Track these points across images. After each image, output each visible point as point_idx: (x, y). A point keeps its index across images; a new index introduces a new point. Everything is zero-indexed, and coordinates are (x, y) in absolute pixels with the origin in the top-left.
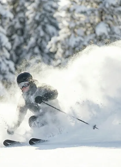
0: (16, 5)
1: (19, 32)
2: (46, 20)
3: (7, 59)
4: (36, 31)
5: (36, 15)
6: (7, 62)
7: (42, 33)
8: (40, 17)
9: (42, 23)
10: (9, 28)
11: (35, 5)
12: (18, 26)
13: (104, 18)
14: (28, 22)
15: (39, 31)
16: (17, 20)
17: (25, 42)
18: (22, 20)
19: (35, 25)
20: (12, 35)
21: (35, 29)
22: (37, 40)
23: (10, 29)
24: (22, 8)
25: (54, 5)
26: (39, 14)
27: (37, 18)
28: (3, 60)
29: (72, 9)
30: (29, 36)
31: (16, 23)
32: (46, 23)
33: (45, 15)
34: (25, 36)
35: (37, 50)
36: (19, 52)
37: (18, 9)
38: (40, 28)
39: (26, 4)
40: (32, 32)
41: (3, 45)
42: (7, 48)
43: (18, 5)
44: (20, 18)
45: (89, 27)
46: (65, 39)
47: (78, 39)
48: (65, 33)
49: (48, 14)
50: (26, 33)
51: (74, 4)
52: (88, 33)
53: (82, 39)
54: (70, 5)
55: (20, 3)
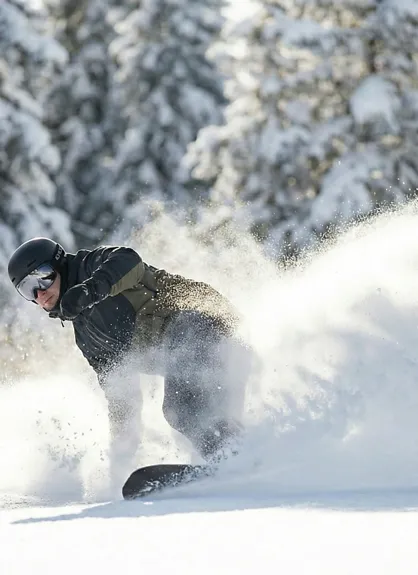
0: (76, 17)
1: (87, 110)
2: (180, 70)
3: (46, 204)
4: (146, 106)
5: (146, 52)
6: (46, 214)
7: (166, 115)
8: (160, 58)
9: (167, 81)
10: (51, 97)
11: (140, 17)
12: (83, 88)
13: (379, 61)
14: (119, 76)
15: (156, 108)
16: (79, 70)
17: (108, 145)
18: (97, 69)
19: (143, 87)
20: (64, 119)
21: (143, 99)
22: (149, 138)
23: (57, 101)
24: (99, 27)
25: (209, 17)
26: (156, 48)
27: (150, 62)
28: (31, 207)
29: (269, 33)
30: (123, 126)
31: (75, 79)
32: (180, 80)
33: (177, 51)
34: (108, 124)
35: (148, 173)
36: (88, 178)
37: (83, 32)
38: (158, 97)
39: (112, 15)
40: (130, 111)
41: (32, 154)
42: (44, 167)
43: (83, 20)
44: (89, 64)
45: (330, 95)
46: (246, 134)
47: (291, 134)
48: (246, 114)
49: (186, 50)
50: (110, 113)
51: (278, 13)
52: (327, 113)
53: (305, 136)
54: (264, 19)
55: (92, 12)
